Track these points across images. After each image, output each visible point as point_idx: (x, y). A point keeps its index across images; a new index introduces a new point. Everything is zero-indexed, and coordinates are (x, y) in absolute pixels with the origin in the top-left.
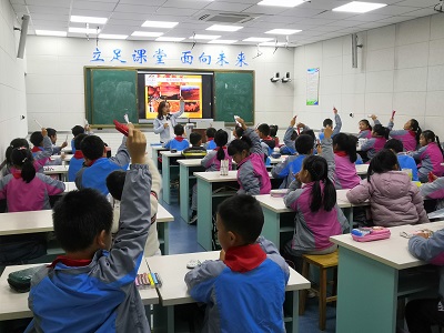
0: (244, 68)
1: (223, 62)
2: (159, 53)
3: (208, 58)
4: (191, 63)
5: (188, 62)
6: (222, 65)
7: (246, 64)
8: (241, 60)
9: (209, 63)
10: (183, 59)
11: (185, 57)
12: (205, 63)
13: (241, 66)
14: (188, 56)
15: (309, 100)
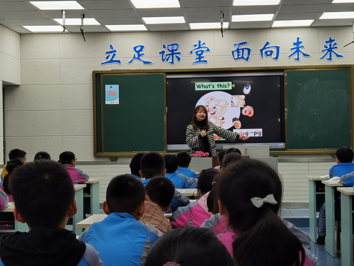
0: (336, 62)
1: (301, 55)
2: (199, 47)
3: (275, 50)
4: (247, 59)
5: (243, 57)
6: (298, 59)
7: (338, 56)
8: (330, 50)
9: (276, 58)
10: (236, 53)
11: (238, 50)
12: (269, 58)
13: (330, 59)
14: (243, 50)
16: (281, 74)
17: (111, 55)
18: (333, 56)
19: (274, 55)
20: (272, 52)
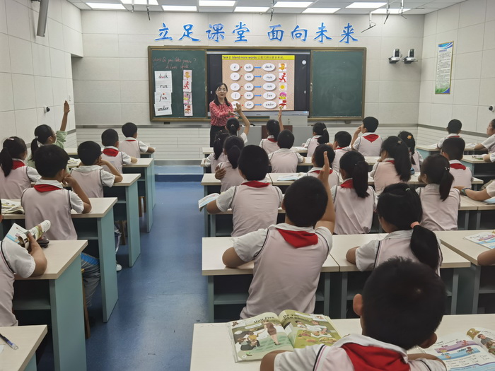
0: (352, 44)
1: (324, 38)
2: (241, 28)
4: (280, 40)
5: (277, 38)
6: (322, 41)
7: (354, 39)
8: (348, 35)
9: (304, 40)
10: (271, 34)
11: (273, 32)
12: (298, 39)
13: (347, 42)
14: (277, 31)
15: (439, 87)
17: (164, 32)
18: (350, 40)
19: (302, 37)
20: (301, 34)
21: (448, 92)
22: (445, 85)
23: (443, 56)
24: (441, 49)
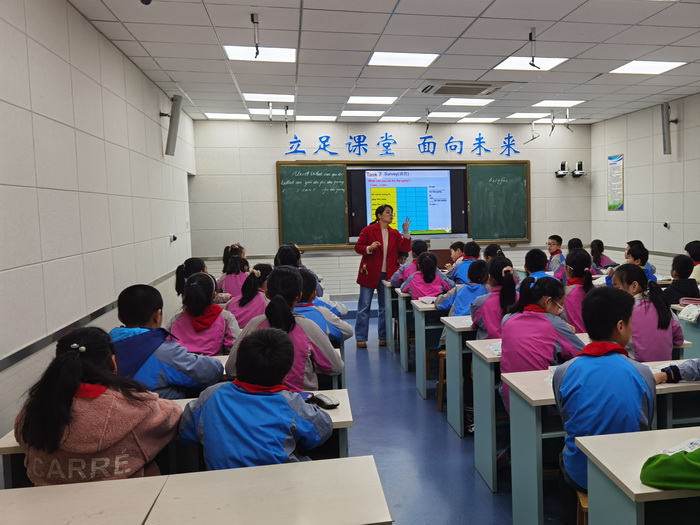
0: (514, 157)
1: (482, 150)
2: (386, 139)
3: (458, 145)
4: (433, 153)
5: (429, 151)
6: (480, 154)
7: (516, 152)
8: (508, 146)
9: (460, 153)
10: (422, 146)
11: (424, 143)
12: (454, 152)
13: (508, 155)
14: (429, 143)
15: (611, 203)
16: (464, 168)
17: (296, 145)
18: (512, 152)
19: (458, 150)
20: (456, 146)
21: (621, 208)
22: (617, 201)
23: (614, 169)
24: (610, 161)
